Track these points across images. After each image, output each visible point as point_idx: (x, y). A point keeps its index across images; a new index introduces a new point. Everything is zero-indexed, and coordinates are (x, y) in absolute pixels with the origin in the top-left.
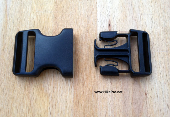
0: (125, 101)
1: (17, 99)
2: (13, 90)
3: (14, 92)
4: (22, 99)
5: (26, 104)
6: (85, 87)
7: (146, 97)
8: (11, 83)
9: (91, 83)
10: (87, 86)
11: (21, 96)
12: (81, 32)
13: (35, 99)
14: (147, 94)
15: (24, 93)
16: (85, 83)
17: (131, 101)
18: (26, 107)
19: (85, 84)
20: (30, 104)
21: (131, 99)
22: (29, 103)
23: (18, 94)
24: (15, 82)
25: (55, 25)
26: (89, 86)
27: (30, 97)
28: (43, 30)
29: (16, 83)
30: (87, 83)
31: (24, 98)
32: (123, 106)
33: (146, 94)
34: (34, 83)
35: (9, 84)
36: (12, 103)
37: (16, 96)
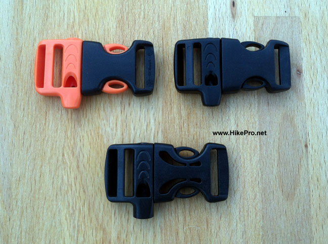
0: (264, 161)
1: (51, 157)
2: (43, 140)
3: (45, 142)
4: (60, 158)
5: (69, 166)
6: (183, 133)
7: (307, 151)
8: (38, 126)
9: (196, 125)
10: (188, 130)
11: (59, 152)
12: (174, 19)
13: (86, 156)
14: (308, 146)
15: (65, 145)
16: (185, 124)
17: (276, 159)
18: (70, 172)
19: (184, 127)
20: (78, 167)
21: (276, 155)
22: (74, 164)
23: (52, 148)
24: (45, 124)
25: (121, 6)
26: (192, 130)
27: (78, 152)
28: (97, 17)
29: (47, 125)
30: (188, 125)
31: (65, 155)
32: (260, 169)
33: (306, 146)
34: (82, 126)
35: (34, 127)
36: (42, 166)
37: (49, 150)
